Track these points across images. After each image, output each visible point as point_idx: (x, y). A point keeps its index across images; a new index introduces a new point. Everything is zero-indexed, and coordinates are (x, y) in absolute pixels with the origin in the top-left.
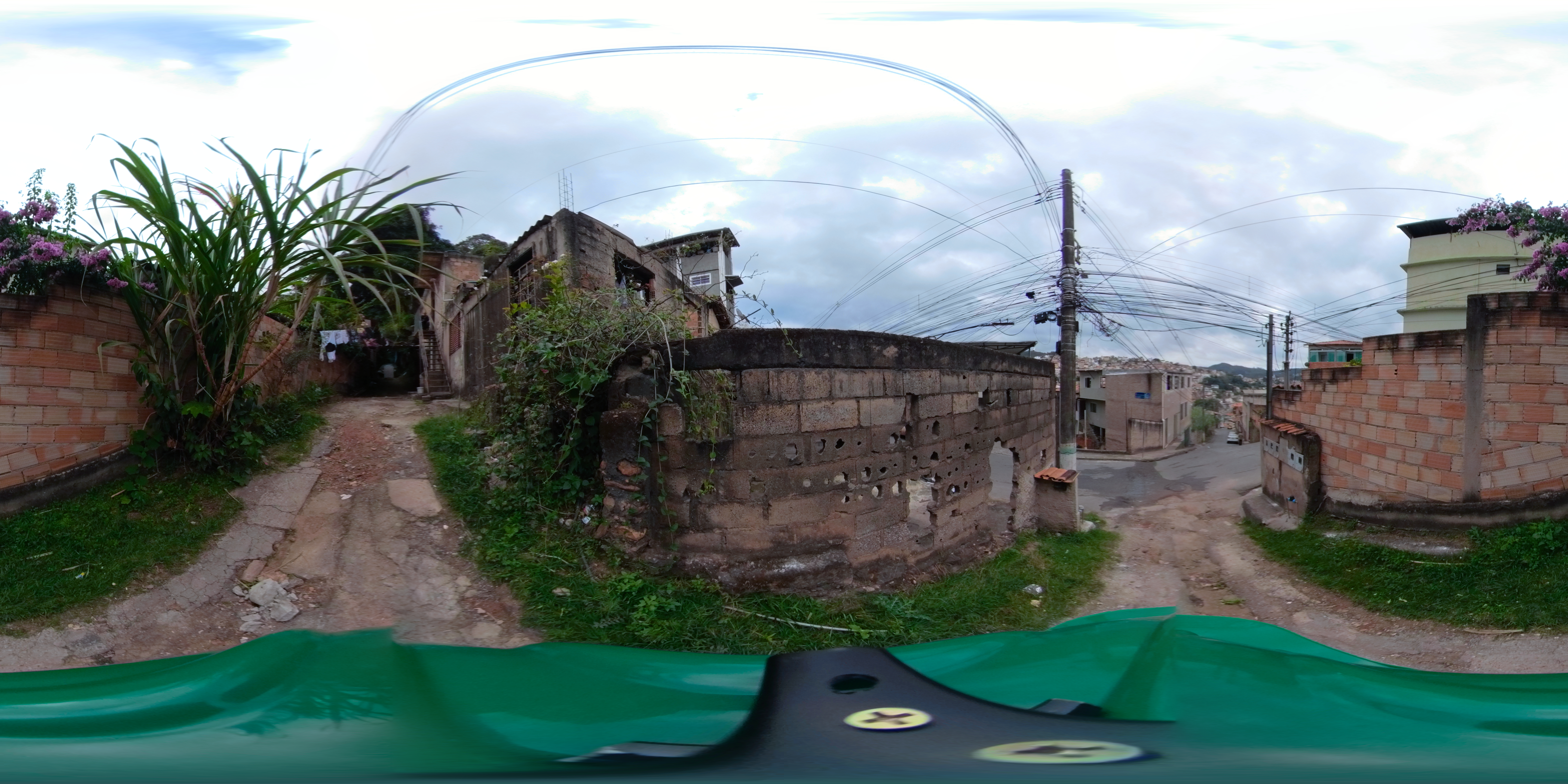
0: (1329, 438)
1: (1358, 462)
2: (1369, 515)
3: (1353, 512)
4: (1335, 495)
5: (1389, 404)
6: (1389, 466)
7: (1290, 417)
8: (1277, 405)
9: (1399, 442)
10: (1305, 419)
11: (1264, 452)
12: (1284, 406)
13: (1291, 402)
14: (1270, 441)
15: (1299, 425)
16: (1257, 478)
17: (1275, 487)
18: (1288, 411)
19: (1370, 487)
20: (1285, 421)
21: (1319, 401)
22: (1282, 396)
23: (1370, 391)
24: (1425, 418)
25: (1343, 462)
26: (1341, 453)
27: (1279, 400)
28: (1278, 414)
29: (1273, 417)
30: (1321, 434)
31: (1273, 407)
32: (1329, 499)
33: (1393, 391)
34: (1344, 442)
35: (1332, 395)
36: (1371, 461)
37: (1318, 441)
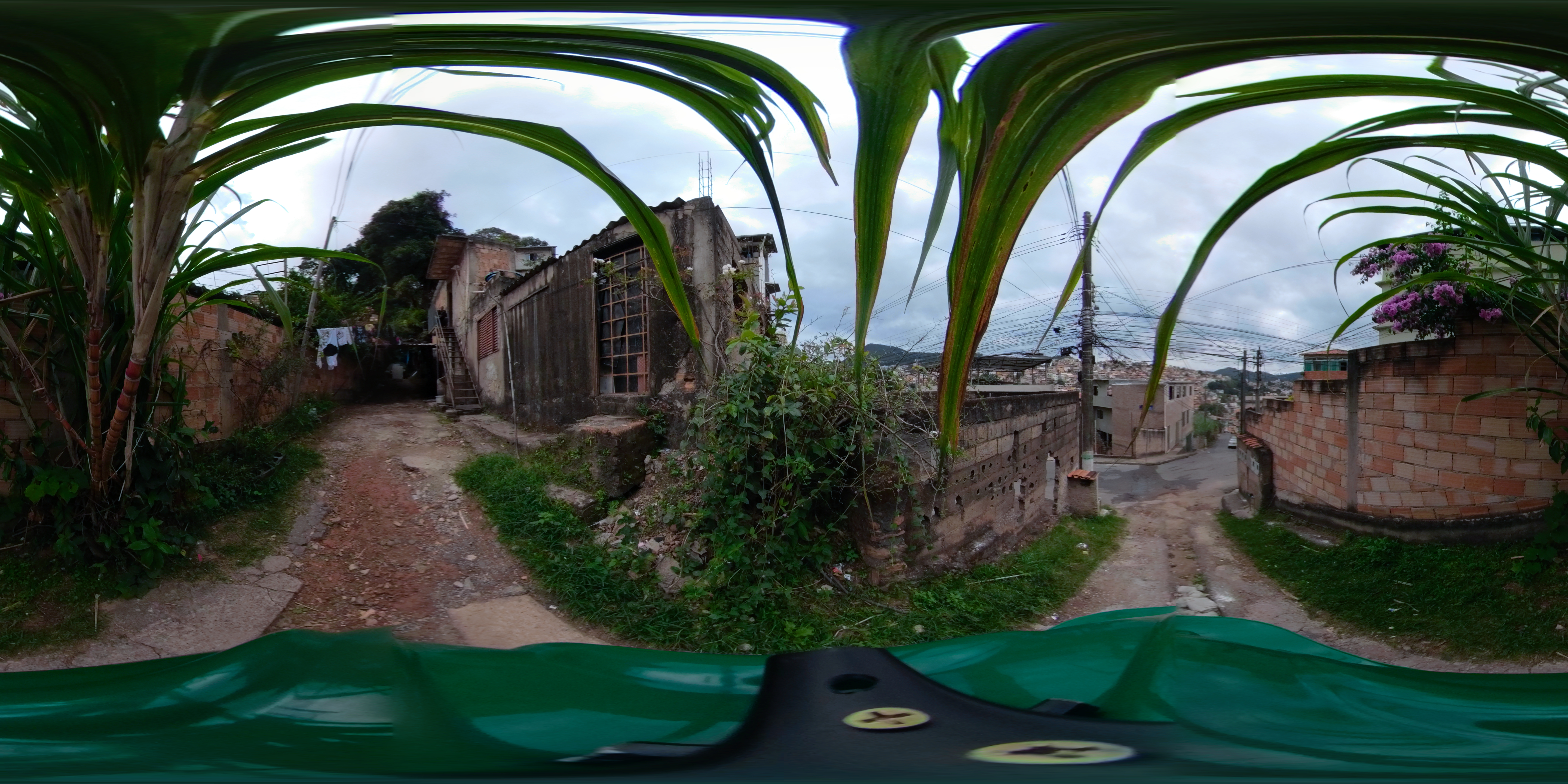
0: (1277, 452)
1: (1292, 471)
2: (1298, 511)
3: (1289, 509)
4: (1281, 495)
5: (1308, 432)
6: (1308, 476)
7: (1256, 434)
8: (1249, 423)
9: (1313, 460)
10: (1265, 436)
11: (1239, 459)
12: (1253, 424)
13: (1256, 422)
14: (1243, 451)
15: (1260, 441)
16: (1234, 482)
17: (1245, 488)
18: (1255, 429)
19: (1299, 491)
20: (1252, 436)
21: (1271, 424)
22: (1251, 417)
23: (1299, 421)
24: (1326, 445)
25: (1285, 471)
26: (1284, 464)
27: (1250, 419)
28: (1249, 430)
29: (1246, 432)
30: (1273, 448)
31: (1246, 424)
32: (1276, 497)
33: (1310, 423)
34: (1285, 456)
35: (1279, 420)
36: (1299, 471)
37: (1270, 454)
